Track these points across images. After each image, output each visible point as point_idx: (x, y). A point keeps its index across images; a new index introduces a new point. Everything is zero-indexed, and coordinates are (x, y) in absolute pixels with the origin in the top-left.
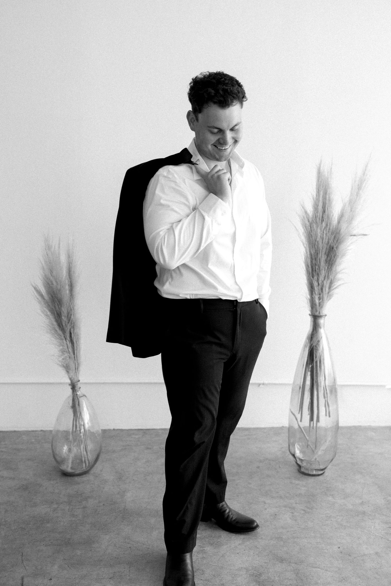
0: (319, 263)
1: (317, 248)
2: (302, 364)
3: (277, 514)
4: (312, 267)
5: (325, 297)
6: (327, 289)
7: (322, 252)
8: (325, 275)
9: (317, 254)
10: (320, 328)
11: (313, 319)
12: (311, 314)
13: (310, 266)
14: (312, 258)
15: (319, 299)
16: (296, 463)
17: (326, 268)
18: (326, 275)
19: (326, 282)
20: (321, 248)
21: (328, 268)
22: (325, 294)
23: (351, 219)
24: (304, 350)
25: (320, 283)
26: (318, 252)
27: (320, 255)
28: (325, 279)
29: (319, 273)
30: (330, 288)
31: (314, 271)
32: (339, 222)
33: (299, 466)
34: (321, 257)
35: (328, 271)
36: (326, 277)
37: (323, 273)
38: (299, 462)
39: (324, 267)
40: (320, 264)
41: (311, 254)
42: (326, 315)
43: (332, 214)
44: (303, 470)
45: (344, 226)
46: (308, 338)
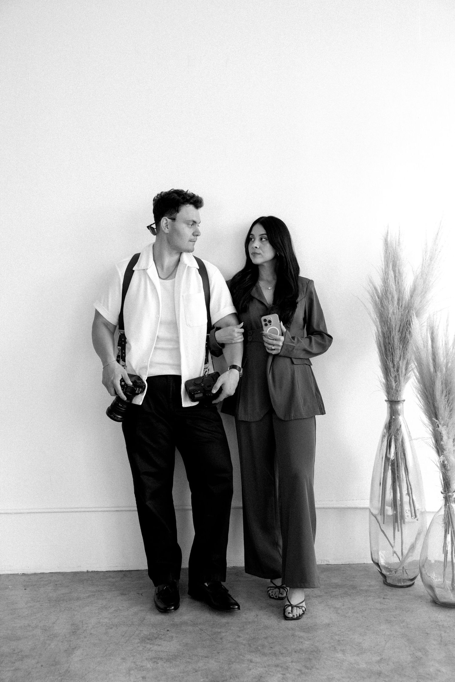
0: (392, 342)
1: (390, 326)
2: (381, 457)
3: (263, 676)
4: (385, 347)
5: (402, 379)
6: (404, 371)
7: (395, 329)
8: (401, 356)
9: (390, 332)
10: (399, 415)
11: (389, 405)
12: (387, 400)
13: (382, 346)
14: (384, 337)
15: (396, 382)
16: (381, 573)
17: (401, 347)
18: (402, 354)
19: (403, 362)
20: (394, 326)
21: (403, 347)
22: (402, 376)
23: (425, 292)
24: (382, 441)
25: (395, 364)
26: (391, 329)
27: (394, 332)
28: (400, 360)
29: (394, 353)
30: (406, 369)
31: (388, 351)
32: (411, 296)
33: (384, 576)
34: (394, 335)
35: (403, 350)
36: (402, 358)
37: (398, 353)
38: (384, 572)
39: (399, 346)
40: (394, 344)
41: (383, 334)
42: (404, 401)
43: (403, 289)
44: (389, 581)
45: (417, 300)
46: (385, 427)
